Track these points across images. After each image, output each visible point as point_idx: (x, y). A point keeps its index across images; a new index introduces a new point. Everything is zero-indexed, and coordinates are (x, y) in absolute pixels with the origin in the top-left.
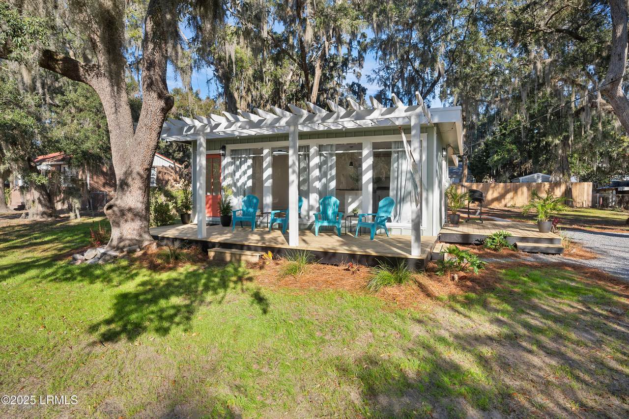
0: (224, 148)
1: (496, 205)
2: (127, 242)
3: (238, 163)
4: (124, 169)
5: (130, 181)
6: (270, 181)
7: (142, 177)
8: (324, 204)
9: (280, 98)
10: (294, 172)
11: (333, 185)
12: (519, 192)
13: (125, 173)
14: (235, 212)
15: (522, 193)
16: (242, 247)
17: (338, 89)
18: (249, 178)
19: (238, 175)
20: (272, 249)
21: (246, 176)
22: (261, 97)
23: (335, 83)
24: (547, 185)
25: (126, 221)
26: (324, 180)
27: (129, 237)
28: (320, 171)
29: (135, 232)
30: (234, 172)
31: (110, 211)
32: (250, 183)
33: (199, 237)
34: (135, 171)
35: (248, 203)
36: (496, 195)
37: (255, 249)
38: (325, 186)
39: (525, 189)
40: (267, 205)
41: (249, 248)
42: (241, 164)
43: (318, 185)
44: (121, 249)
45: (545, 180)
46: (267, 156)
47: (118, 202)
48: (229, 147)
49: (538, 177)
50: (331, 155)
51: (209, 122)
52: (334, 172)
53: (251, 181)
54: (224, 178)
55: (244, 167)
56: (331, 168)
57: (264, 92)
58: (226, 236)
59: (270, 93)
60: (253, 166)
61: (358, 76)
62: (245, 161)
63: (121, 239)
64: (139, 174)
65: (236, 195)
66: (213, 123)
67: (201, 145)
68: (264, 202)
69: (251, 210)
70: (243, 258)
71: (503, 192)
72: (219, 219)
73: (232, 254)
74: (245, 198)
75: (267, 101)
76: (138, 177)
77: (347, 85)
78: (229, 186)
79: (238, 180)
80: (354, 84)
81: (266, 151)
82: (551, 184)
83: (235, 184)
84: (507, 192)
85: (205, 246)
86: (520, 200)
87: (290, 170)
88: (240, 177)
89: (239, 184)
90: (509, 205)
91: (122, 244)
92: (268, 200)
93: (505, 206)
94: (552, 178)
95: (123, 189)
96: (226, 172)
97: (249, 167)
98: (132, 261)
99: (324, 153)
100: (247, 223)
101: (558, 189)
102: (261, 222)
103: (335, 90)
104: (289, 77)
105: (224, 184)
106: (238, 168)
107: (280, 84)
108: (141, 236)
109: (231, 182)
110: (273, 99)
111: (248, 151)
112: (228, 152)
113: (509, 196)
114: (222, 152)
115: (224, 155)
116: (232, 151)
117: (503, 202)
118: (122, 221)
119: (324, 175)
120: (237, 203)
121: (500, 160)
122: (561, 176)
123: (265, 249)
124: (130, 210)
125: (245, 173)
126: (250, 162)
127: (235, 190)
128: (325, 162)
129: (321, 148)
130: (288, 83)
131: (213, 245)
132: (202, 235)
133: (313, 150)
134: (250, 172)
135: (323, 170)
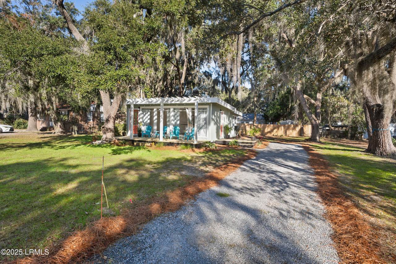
0: (139, 108)
1: (269, 135)
2: (108, 139)
3: (145, 113)
4: (108, 116)
5: (110, 119)
6: (156, 121)
7: (113, 118)
8: (175, 129)
9: (167, 78)
10: (162, 118)
11: (178, 122)
12: (280, 129)
13: (108, 117)
14: (143, 131)
15: (281, 129)
16: (145, 142)
17: (197, 74)
18: (148, 119)
19: (144, 118)
20: (154, 142)
21: (147, 118)
22: (158, 78)
23: (196, 71)
24: (292, 126)
25: (108, 132)
26: (175, 121)
27: (109, 137)
28: (174, 117)
29: (111, 136)
30: (143, 117)
31: (103, 129)
32: (149, 121)
33: (131, 139)
34: (112, 116)
35: (148, 129)
36: (269, 130)
37: (150, 142)
38: (176, 123)
39: (283, 127)
40: (155, 129)
41: (147, 142)
42: (146, 114)
43: (173, 122)
44: (107, 141)
45: (292, 123)
46: (155, 111)
47: (106, 126)
48: (141, 107)
49: (289, 122)
50: (178, 112)
51: (135, 100)
52: (179, 118)
53: (149, 120)
54: (139, 119)
55: (147, 115)
56: (178, 116)
57: (159, 75)
58: (140, 139)
59: (162, 76)
60: (150, 114)
61: (209, 67)
62: (147, 113)
63: (106, 138)
64: (113, 117)
65: (144, 125)
66: (136, 101)
67: (132, 108)
68: (154, 128)
69: (149, 131)
70: (145, 144)
71: (272, 128)
72: (137, 135)
73: (142, 144)
74: (147, 127)
75: (161, 80)
76: (112, 118)
77: (203, 72)
78: (141, 122)
79: (144, 120)
80: (206, 71)
81: (155, 110)
82: (294, 125)
83: (143, 122)
84: (274, 129)
85: (133, 141)
86: (280, 132)
87: (161, 117)
88: (145, 119)
89: (145, 122)
90: (275, 135)
91: (107, 140)
92: (155, 127)
93: (273, 135)
94: (294, 122)
95: (107, 122)
96: (140, 117)
97: (148, 115)
98: (111, 144)
99: (176, 111)
100: (147, 135)
101: (297, 128)
102: (153, 136)
103: (196, 75)
104: (172, 68)
105: (139, 121)
106: (144, 115)
107: (167, 72)
108: (112, 137)
109: (142, 121)
110: (163, 79)
111: (148, 109)
112: (141, 109)
113: (275, 130)
114: (138, 109)
115: (139, 110)
116: (142, 109)
117: (272, 134)
118: (107, 132)
119: (176, 119)
120: (144, 128)
121: (272, 113)
122: (298, 122)
123: (152, 142)
124: (109, 129)
125: (147, 117)
126: (149, 113)
127: (143, 124)
128: (176, 114)
129: (174, 109)
130: (171, 71)
131: (136, 141)
132: (132, 138)
133: (172, 110)
134: (149, 117)
135: (175, 117)
